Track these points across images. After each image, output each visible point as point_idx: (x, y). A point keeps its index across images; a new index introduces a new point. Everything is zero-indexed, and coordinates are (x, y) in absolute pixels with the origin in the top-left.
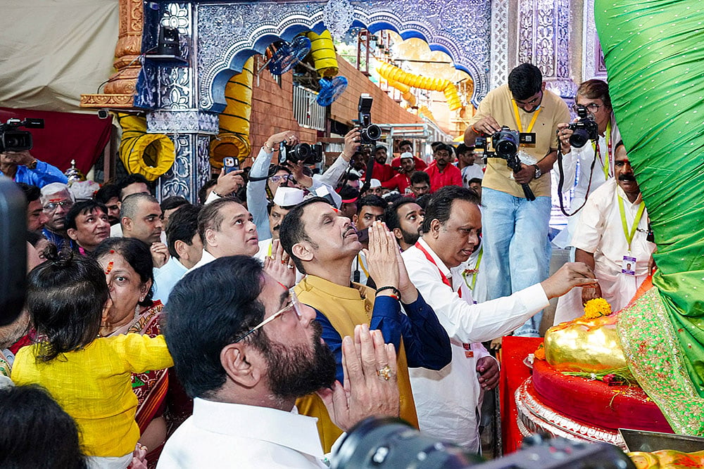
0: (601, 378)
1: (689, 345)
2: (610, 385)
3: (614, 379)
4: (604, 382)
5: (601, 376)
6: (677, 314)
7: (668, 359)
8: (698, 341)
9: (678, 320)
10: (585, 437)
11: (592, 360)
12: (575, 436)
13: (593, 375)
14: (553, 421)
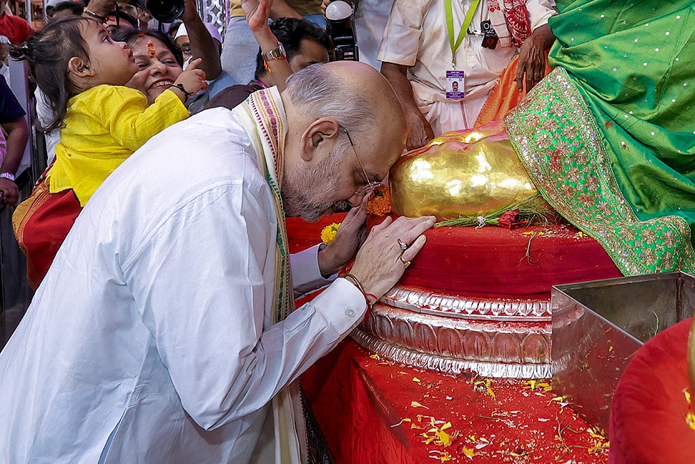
0: (495, 221)
1: (623, 143)
2: (513, 228)
3: (517, 217)
4: (501, 225)
5: (493, 217)
6: (600, 101)
7: (592, 172)
8: (633, 137)
9: (602, 110)
10: (488, 317)
11: (476, 196)
12: (470, 321)
13: (481, 219)
14: (427, 307)
